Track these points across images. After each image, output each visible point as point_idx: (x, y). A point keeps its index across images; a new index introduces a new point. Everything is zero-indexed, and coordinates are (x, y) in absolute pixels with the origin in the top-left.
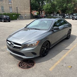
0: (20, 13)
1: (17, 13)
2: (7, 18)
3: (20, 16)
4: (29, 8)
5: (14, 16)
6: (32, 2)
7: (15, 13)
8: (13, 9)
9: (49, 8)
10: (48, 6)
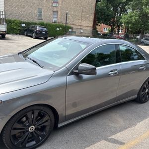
0: (72, 26)
1: (65, 25)
2: (41, 32)
3: (70, 30)
4: (92, 17)
5: (58, 29)
6: (99, 6)
7: (61, 24)
8: (59, 16)
9: (134, 20)
10: (131, 17)
